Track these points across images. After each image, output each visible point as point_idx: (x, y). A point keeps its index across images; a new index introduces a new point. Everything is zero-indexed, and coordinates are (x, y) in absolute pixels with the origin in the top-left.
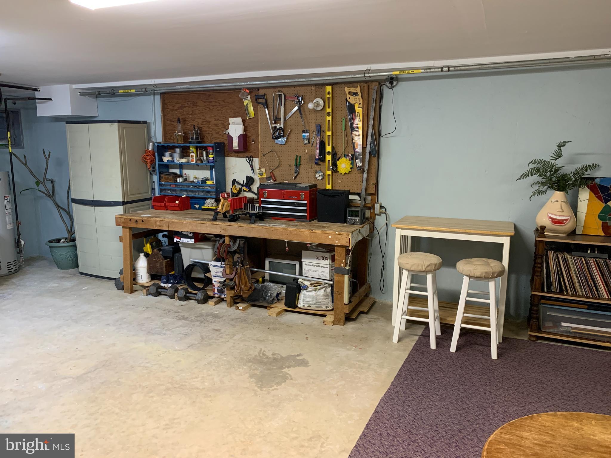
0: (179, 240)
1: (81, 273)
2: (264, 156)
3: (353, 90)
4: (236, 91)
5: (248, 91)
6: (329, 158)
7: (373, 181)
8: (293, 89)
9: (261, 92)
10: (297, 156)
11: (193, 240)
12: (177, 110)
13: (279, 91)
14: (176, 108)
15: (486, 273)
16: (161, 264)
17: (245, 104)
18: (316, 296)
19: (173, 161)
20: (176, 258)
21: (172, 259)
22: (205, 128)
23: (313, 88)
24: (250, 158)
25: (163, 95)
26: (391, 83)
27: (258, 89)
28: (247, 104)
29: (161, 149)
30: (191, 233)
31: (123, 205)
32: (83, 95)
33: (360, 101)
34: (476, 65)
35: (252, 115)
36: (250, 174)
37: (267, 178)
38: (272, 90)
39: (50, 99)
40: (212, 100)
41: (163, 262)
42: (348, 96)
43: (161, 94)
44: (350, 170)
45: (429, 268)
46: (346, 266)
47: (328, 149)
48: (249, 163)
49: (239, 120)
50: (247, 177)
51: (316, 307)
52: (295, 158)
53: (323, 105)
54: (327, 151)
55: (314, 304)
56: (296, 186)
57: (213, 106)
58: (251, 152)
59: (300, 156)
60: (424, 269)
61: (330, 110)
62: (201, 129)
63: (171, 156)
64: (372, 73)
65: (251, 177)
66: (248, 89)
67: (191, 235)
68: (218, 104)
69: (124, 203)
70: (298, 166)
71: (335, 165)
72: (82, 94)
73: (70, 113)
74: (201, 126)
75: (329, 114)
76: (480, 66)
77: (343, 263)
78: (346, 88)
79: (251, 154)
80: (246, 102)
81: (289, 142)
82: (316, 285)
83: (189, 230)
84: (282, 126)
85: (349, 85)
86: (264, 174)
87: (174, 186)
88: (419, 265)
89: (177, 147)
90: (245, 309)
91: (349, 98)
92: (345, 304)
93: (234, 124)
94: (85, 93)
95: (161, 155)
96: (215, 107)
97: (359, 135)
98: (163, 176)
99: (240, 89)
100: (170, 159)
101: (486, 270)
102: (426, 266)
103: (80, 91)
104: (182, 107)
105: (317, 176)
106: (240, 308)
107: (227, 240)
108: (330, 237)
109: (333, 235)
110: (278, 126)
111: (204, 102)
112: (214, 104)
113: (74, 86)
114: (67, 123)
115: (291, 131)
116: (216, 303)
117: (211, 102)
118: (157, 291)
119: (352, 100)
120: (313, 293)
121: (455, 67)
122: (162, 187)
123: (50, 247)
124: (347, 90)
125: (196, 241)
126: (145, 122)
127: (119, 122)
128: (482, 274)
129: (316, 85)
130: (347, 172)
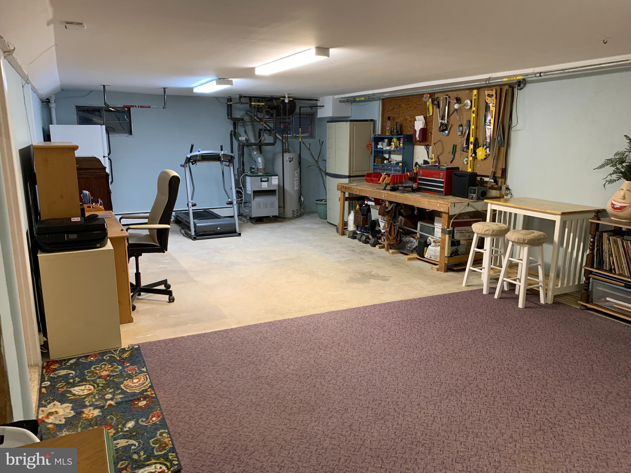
0: (367, 203)
1: (328, 222)
2: (435, 144)
3: (490, 92)
4: (422, 95)
5: (429, 95)
6: (471, 146)
7: (501, 166)
8: (455, 93)
9: (436, 96)
10: (454, 145)
11: (374, 203)
12: (390, 111)
13: (446, 95)
14: (390, 109)
15: (518, 239)
16: (360, 218)
17: (428, 105)
18: (435, 250)
19: (382, 148)
20: (368, 215)
21: (367, 215)
22: (404, 124)
23: (467, 91)
24: (427, 146)
25: (383, 100)
26: (519, 85)
27: (434, 93)
28: (429, 105)
29: (378, 140)
30: (373, 198)
31: (349, 178)
32: (342, 102)
33: (494, 101)
34: (559, 70)
35: (431, 114)
36: (427, 159)
37: (435, 162)
38: (442, 94)
39: (323, 106)
40: (409, 103)
41: (361, 217)
42: (487, 97)
43: (382, 99)
44: (485, 157)
45: (487, 232)
46: (448, 228)
47: (472, 139)
48: (426, 150)
49: (422, 117)
50: (424, 160)
51: (435, 258)
52: (453, 146)
53: (470, 105)
54: (470, 141)
55: (433, 256)
56: (439, 168)
57: (410, 107)
58: (428, 142)
59: (456, 145)
60: (483, 233)
61: (474, 109)
62: (401, 126)
63: (382, 145)
64: (492, 80)
65: (427, 161)
66: (429, 94)
67: (373, 199)
68: (412, 106)
69: (349, 177)
70: (454, 153)
71: (475, 152)
72: (340, 102)
73: (332, 116)
74: (402, 122)
75: (473, 112)
76: (562, 71)
77: (446, 225)
78: (486, 91)
79: (428, 143)
80: (428, 103)
81: (451, 134)
82: (436, 242)
83: (372, 197)
84: (446, 122)
85: (489, 89)
86: (434, 159)
87: (381, 166)
88: (480, 229)
89: (386, 138)
90: (393, 253)
91: (487, 99)
92: (446, 257)
93: (419, 120)
94: (342, 101)
95: (376, 144)
96: (411, 108)
97: (491, 129)
98: (376, 159)
99: (424, 94)
100: (381, 147)
101: (519, 237)
102: (485, 230)
103: (340, 99)
104: (393, 109)
105: (464, 161)
106: (390, 252)
107: (387, 203)
108: (438, 205)
109: (440, 204)
110: (443, 122)
111: (405, 104)
112: (410, 106)
113: (336, 97)
114: (328, 122)
115: (452, 125)
116: (380, 248)
117: (409, 104)
118: (353, 236)
119: (489, 100)
120: (434, 248)
121: (544, 73)
122: (375, 167)
123: (316, 204)
124: (487, 93)
125: (376, 204)
126: (372, 120)
127: (351, 121)
128: (515, 239)
129: (469, 89)
130: (483, 159)
